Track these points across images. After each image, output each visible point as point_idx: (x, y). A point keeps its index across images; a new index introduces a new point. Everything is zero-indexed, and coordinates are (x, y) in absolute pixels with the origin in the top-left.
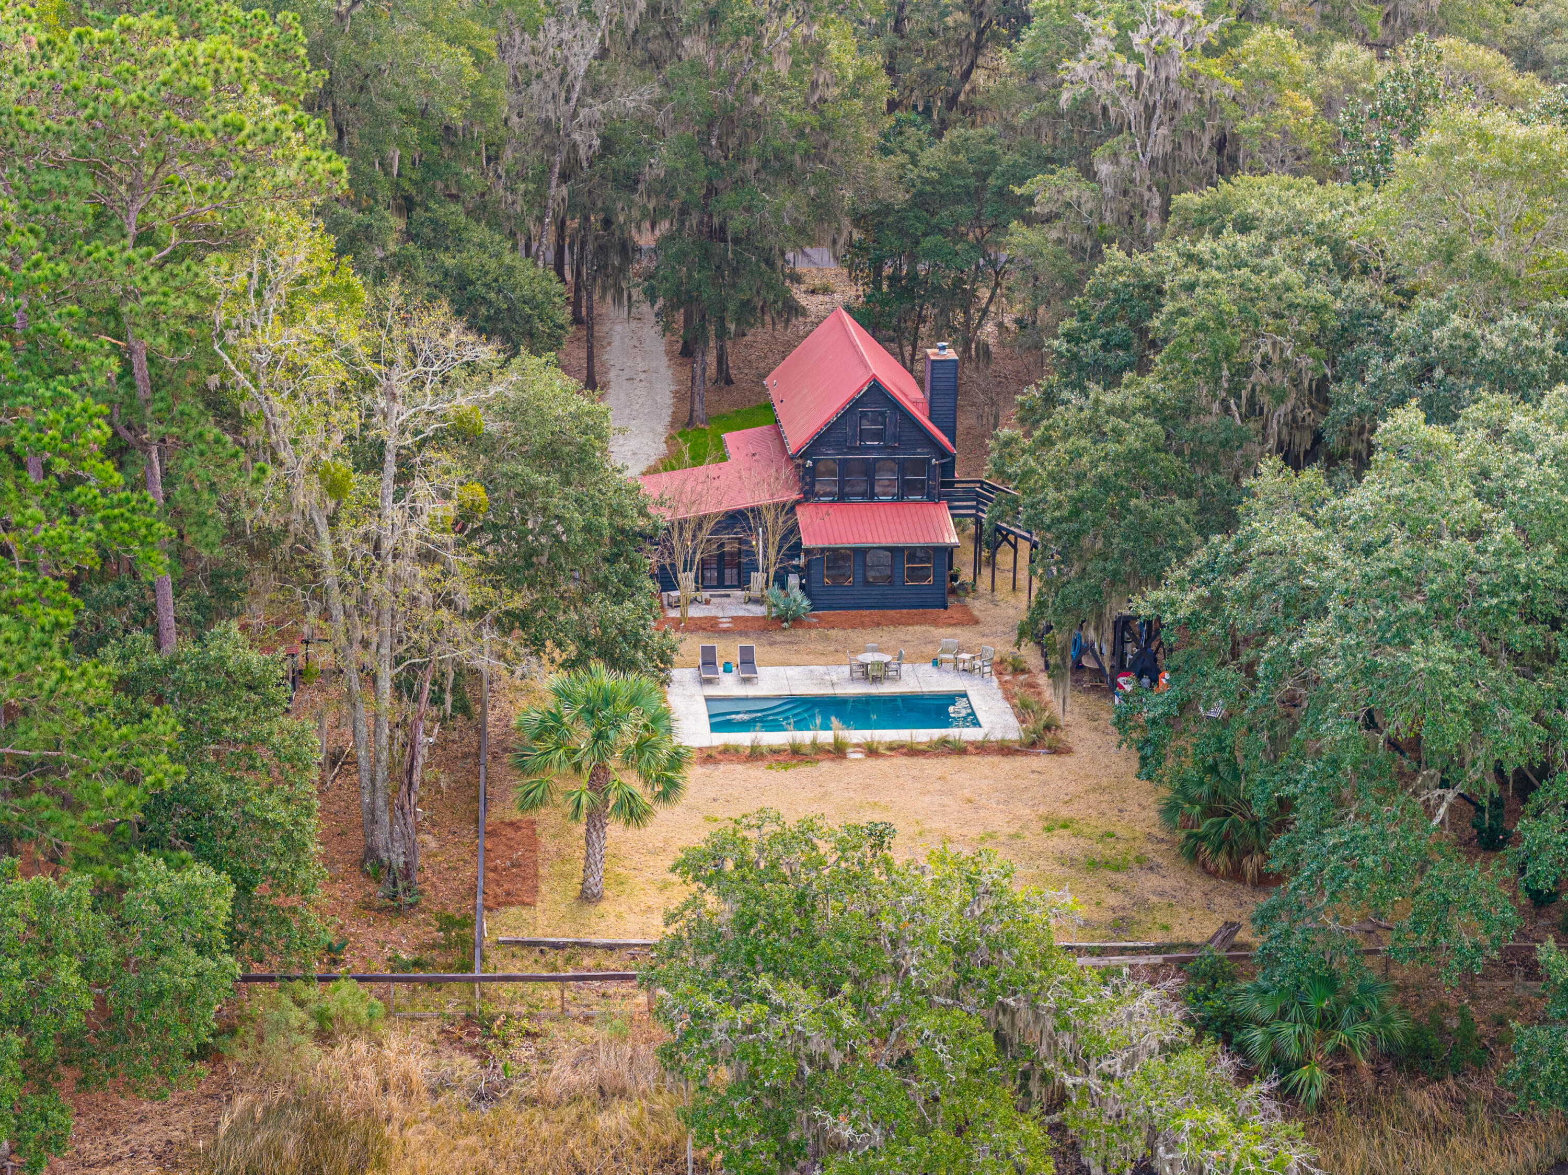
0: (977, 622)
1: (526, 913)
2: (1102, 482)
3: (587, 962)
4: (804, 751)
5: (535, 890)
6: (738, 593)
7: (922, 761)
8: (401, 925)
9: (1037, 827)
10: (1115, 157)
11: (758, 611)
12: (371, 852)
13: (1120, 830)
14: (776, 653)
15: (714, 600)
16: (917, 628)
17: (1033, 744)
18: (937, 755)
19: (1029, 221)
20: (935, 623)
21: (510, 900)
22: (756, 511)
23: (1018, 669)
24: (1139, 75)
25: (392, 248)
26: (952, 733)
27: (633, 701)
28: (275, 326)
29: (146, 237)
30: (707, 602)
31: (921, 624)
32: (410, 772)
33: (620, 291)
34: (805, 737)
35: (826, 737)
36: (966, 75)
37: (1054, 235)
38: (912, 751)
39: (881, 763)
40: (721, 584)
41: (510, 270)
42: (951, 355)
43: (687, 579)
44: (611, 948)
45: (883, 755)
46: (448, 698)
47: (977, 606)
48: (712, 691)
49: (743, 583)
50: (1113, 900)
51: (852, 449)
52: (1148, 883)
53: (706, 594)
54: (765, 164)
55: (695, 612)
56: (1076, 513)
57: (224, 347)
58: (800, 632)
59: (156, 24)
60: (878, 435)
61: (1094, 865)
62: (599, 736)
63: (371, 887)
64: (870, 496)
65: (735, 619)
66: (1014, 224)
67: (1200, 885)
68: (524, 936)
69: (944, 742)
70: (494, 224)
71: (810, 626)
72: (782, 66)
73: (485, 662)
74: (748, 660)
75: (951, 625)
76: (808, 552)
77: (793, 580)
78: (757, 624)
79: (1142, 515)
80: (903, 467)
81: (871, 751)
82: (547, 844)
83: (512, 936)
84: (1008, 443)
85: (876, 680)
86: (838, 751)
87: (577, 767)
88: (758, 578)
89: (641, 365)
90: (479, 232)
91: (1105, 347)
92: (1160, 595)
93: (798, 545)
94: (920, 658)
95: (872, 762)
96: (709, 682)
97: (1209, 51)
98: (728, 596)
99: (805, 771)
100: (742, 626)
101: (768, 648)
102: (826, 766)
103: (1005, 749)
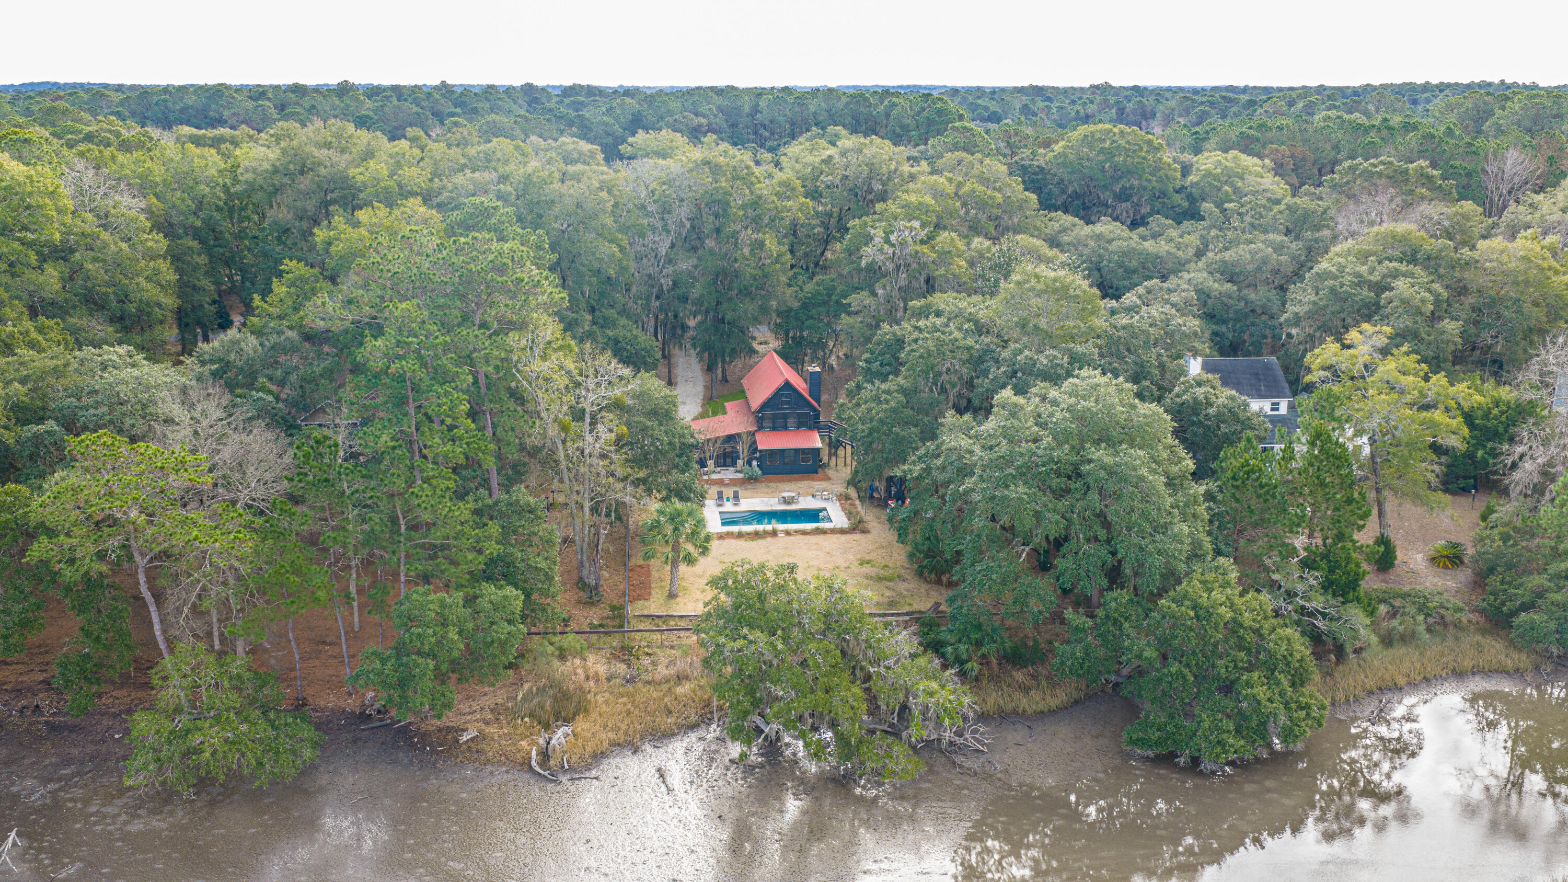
0: (829, 479)
1: (646, 603)
2: (881, 421)
3: (672, 623)
4: (760, 533)
5: (650, 593)
6: (732, 469)
7: (808, 537)
8: (594, 609)
9: (856, 563)
10: (884, 287)
11: (740, 476)
12: (581, 579)
13: (891, 565)
14: (748, 493)
16: (805, 482)
17: (854, 529)
18: (814, 534)
19: (849, 314)
20: (813, 480)
21: (639, 598)
22: (739, 435)
23: (847, 498)
24: (894, 253)
25: (587, 328)
26: (821, 525)
27: (690, 514)
28: (538, 362)
29: (484, 325)
31: (807, 480)
32: (597, 546)
33: (681, 345)
34: (760, 528)
35: (769, 527)
36: (823, 253)
37: (860, 319)
38: (804, 533)
39: (792, 538)
40: (725, 465)
41: (636, 337)
42: (818, 369)
43: (711, 463)
44: (681, 617)
45: (792, 535)
46: (613, 515)
47: (830, 473)
48: (722, 509)
49: (734, 464)
50: (888, 593)
51: (778, 409)
52: (902, 587)
53: (719, 469)
54: (740, 291)
55: (714, 477)
56: (870, 434)
57: (518, 371)
58: (758, 484)
59: (487, 237)
60: (788, 403)
61: (880, 579)
62: (676, 529)
63: (581, 594)
64: (785, 428)
65: (731, 479)
66: (843, 315)
67: (924, 587)
68: (646, 613)
69: (817, 529)
70: (629, 317)
71: (762, 482)
72: (746, 251)
73: (628, 499)
74: (736, 496)
75: (819, 481)
77: (755, 463)
78: (740, 481)
79: (897, 434)
80: (799, 416)
81: (788, 533)
82: (655, 574)
83: (641, 613)
84: (842, 405)
85: (789, 503)
86: (774, 533)
87: (667, 542)
88: (740, 462)
89: (690, 375)
90: (623, 321)
91: (881, 365)
92: (906, 467)
93: (756, 449)
94: (807, 494)
95: (788, 538)
96: (720, 505)
97: (922, 242)
99: (760, 542)
100: (733, 482)
101: (745, 491)
102: (769, 539)
103: (842, 531)
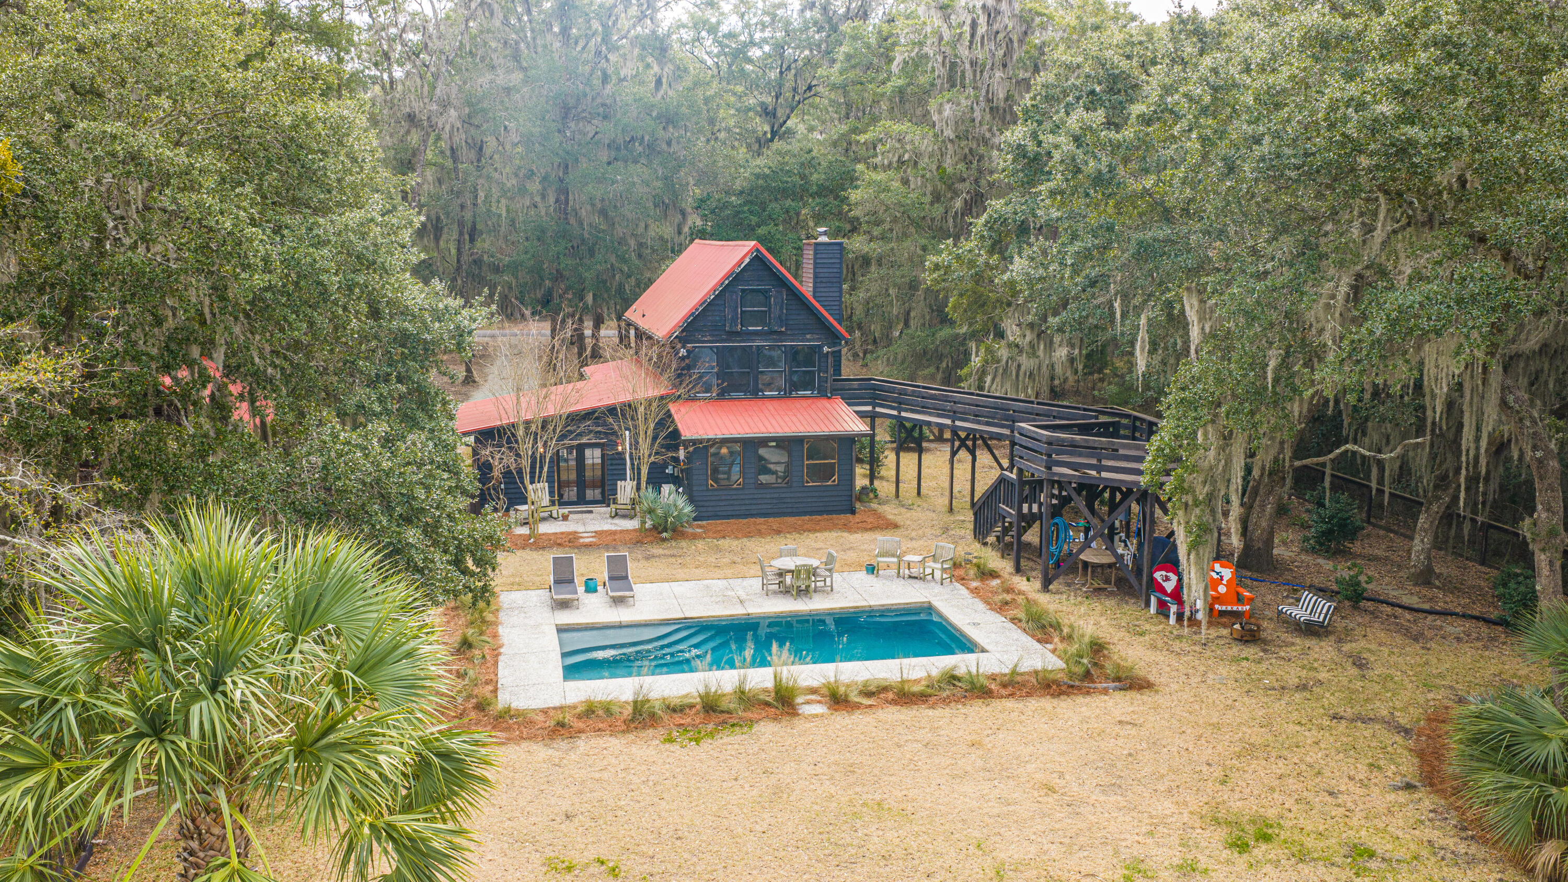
0: (896, 526)
4: (724, 704)
6: (603, 510)
7: (927, 713)
11: (628, 523)
15: (573, 516)
16: (826, 534)
17: (1087, 675)
18: (946, 701)
20: (847, 528)
22: (620, 409)
23: (986, 574)
30: (565, 518)
31: (830, 530)
34: (726, 681)
35: (761, 679)
38: (903, 696)
40: (581, 500)
42: (833, 240)
45: (857, 706)
49: (608, 495)
51: (733, 335)
53: (563, 510)
55: (548, 528)
58: (684, 544)
60: (760, 318)
64: (753, 392)
71: (695, 537)
74: (619, 577)
75: (866, 530)
76: (689, 443)
77: (672, 482)
80: (794, 355)
81: (838, 700)
85: (803, 592)
86: (784, 703)
88: (626, 490)
98: (591, 512)
99: (732, 744)
101: (643, 563)
102: (765, 728)
103: (1049, 685)
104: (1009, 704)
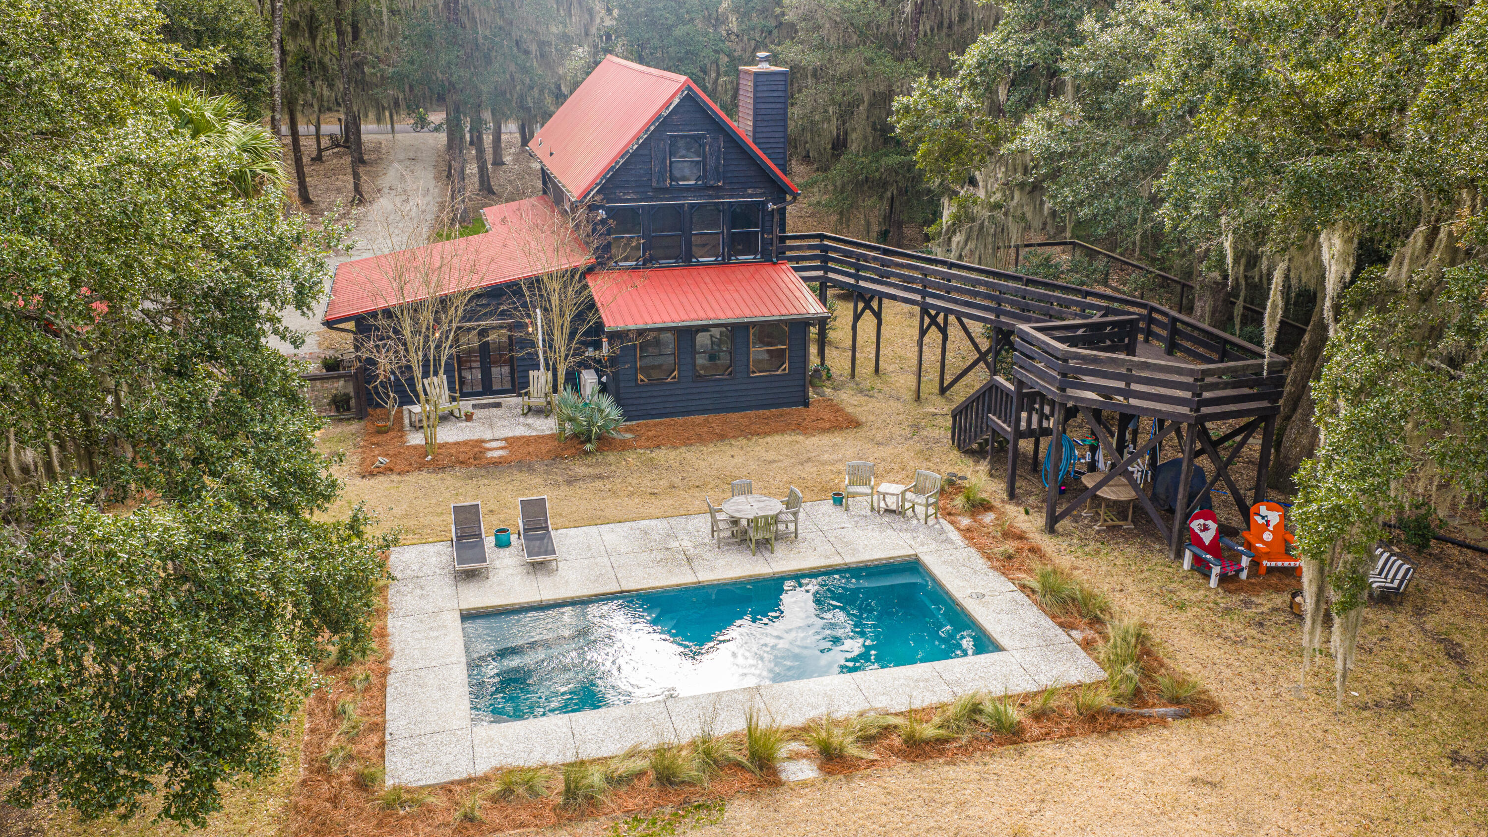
0: (857, 423)
6: (512, 400)
11: (546, 426)
14: (580, 498)
15: (478, 413)
16: (778, 438)
17: (1142, 696)
20: (802, 428)
22: (535, 283)
23: (972, 502)
30: (469, 417)
31: (783, 432)
39: (863, 792)
40: (487, 389)
43: (437, 386)
45: (855, 761)
48: (474, 596)
49: (518, 386)
51: (659, 192)
53: (466, 405)
55: (447, 434)
58: (611, 457)
60: (694, 170)
64: (684, 258)
65: (511, 442)
71: (625, 446)
74: (537, 528)
75: (824, 431)
76: (614, 336)
77: (589, 379)
78: (544, 448)
80: (730, 215)
85: (764, 545)
88: (539, 379)
93: (599, 327)
94: (815, 492)
95: (841, 794)
96: (470, 576)
98: (498, 405)
101: (565, 490)
102: (744, 815)
104: (1048, 751)
